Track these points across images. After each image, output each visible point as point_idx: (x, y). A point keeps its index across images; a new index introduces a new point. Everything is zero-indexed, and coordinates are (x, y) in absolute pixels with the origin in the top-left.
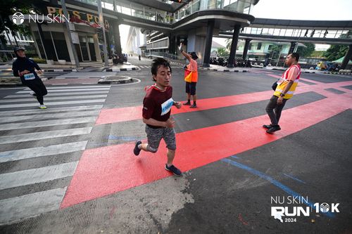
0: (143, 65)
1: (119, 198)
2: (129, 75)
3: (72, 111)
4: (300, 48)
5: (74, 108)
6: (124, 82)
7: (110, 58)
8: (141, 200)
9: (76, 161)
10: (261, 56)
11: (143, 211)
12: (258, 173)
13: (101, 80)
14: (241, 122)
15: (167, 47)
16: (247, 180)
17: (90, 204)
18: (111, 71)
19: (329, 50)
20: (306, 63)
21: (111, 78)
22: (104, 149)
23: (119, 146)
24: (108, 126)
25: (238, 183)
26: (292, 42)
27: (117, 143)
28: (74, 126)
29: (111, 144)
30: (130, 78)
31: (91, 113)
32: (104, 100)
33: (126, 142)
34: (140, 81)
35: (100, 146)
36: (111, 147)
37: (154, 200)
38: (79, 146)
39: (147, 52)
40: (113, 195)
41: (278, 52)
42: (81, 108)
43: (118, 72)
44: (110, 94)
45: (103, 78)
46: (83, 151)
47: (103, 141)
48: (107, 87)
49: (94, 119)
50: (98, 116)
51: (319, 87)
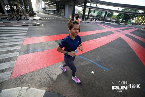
0: (44, 18)
1: (36, 72)
2: (38, 22)
3: (9, 39)
4: (109, 14)
5: (10, 38)
6: (35, 25)
7: (27, 13)
8: (45, 72)
9: (15, 60)
10: (95, 16)
11: (46, 76)
12: (88, 60)
13: (23, 24)
14: (85, 42)
15: (56, 9)
16: (84, 62)
17: (24, 76)
18: (28, 19)
19: (118, 15)
20: (110, 20)
21: (28, 23)
22: (28, 55)
23: (35, 53)
24: (29, 45)
25: (81, 63)
26: (106, 11)
27: (34, 52)
28: (11, 46)
29: (31, 53)
30: (38, 23)
31: (20, 40)
32: (26, 34)
33: (38, 52)
34: (43, 25)
35: (26, 54)
36: (31, 54)
37: (50, 72)
38: (15, 54)
39: (46, 11)
40: (33, 72)
41: (101, 15)
42: (14, 37)
43: (32, 20)
44: (29, 31)
45: (24, 23)
46: (18, 56)
47: (27, 52)
48: (27, 28)
49: (22, 42)
50: (24, 41)
51: (113, 29)
